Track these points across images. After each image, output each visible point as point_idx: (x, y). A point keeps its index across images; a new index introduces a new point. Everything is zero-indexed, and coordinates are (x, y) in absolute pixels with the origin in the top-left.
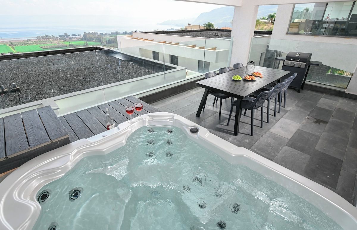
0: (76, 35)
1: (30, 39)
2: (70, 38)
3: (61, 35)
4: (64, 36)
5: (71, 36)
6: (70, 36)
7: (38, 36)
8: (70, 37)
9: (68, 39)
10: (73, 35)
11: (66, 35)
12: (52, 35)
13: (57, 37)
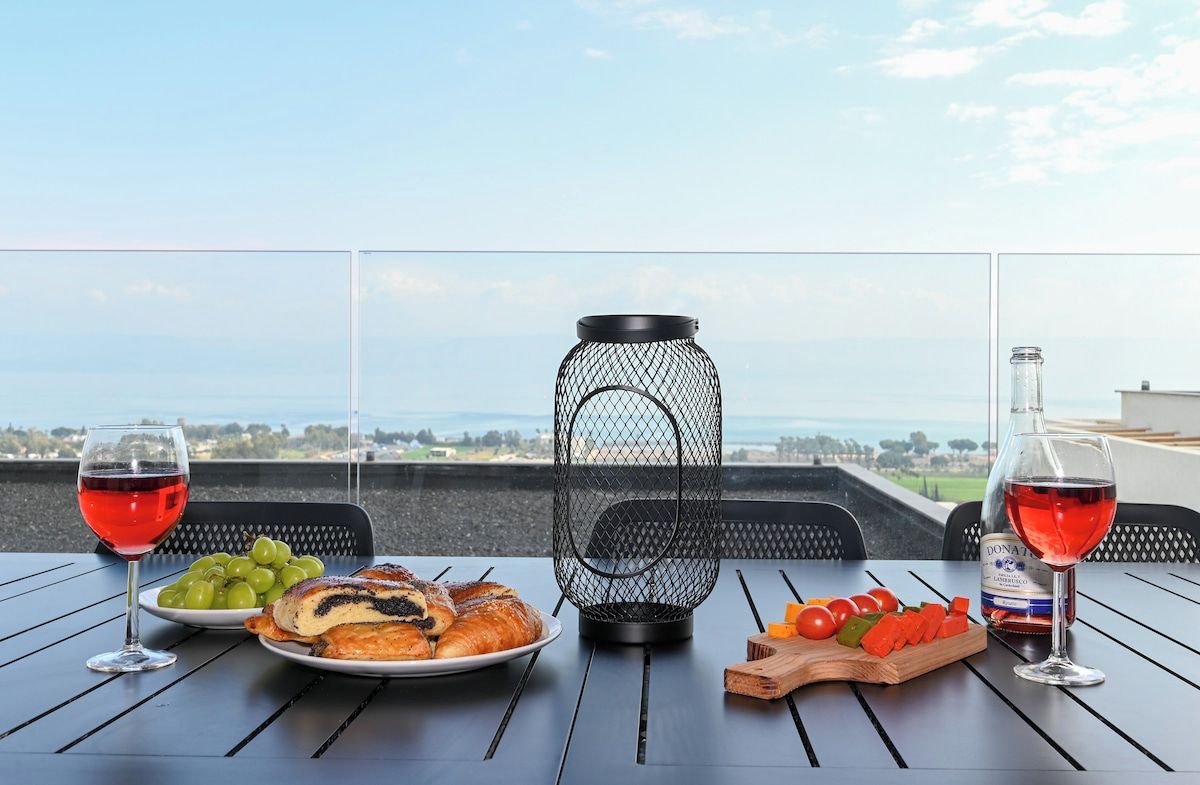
0: (972, 446)
1: (746, 448)
2: (935, 461)
3: (893, 439)
4: (907, 447)
5: (943, 450)
6: (936, 446)
7: (782, 438)
8: (937, 452)
9: (921, 464)
10: (955, 445)
11: (919, 443)
12: (848, 437)
13: (869, 450)
